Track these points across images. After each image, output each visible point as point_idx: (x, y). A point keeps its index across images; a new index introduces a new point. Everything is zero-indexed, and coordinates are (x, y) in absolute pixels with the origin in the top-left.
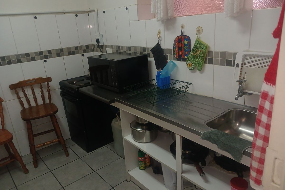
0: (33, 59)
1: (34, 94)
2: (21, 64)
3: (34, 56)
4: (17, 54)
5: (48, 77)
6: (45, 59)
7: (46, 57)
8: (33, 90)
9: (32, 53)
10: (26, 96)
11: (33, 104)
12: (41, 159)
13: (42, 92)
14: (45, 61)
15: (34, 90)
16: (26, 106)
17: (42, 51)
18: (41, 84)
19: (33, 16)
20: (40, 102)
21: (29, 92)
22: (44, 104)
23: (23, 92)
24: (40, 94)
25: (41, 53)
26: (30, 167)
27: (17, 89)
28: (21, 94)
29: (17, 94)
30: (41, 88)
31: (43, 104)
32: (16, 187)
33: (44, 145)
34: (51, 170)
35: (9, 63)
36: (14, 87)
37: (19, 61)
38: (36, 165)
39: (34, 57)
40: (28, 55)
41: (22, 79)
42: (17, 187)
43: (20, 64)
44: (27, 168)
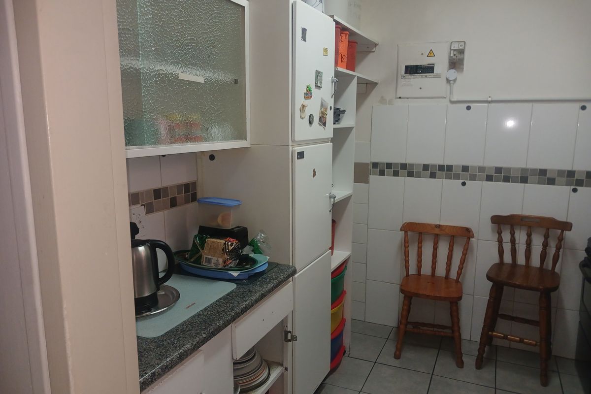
0: (551, 182)
1: (529, 244)
2: (525, 186)
3: (555, 175)
4: (524, 166)
5: (568, 221)
6: (576, 185)
7: (580, 183)
8: (529, 236)
9: (552, 171)
10: (513, 241)
11: (521, 260)
12: (496, 362)
13: (545, 245)
14: (575, 190)
15: (532, 236)
16: (508, 259)
17: (574, 169)
18: (548, 229)
19: (578, 105)
20: (536, 261)
21: (521, 237)
22: (541, 269)
23: (511, 233)
24: (540, 248)
25: (571, 174)
26: (469, 361)
27: (502, 227)
28: (506, 237)
29: (500, 233)
30: (546, 237)
31: (539, 266)
32: (432, 374)
33: (521, 341)
34: (497, 387)
35: (507, 179)
36: (499, 221)
37: (524, 180)
38: (479, 365)
39: (554, 179)
40: (543, 172)
41: (517, 212)
42: (433, 376)
43: (523, 184)
44: (464, 359)
